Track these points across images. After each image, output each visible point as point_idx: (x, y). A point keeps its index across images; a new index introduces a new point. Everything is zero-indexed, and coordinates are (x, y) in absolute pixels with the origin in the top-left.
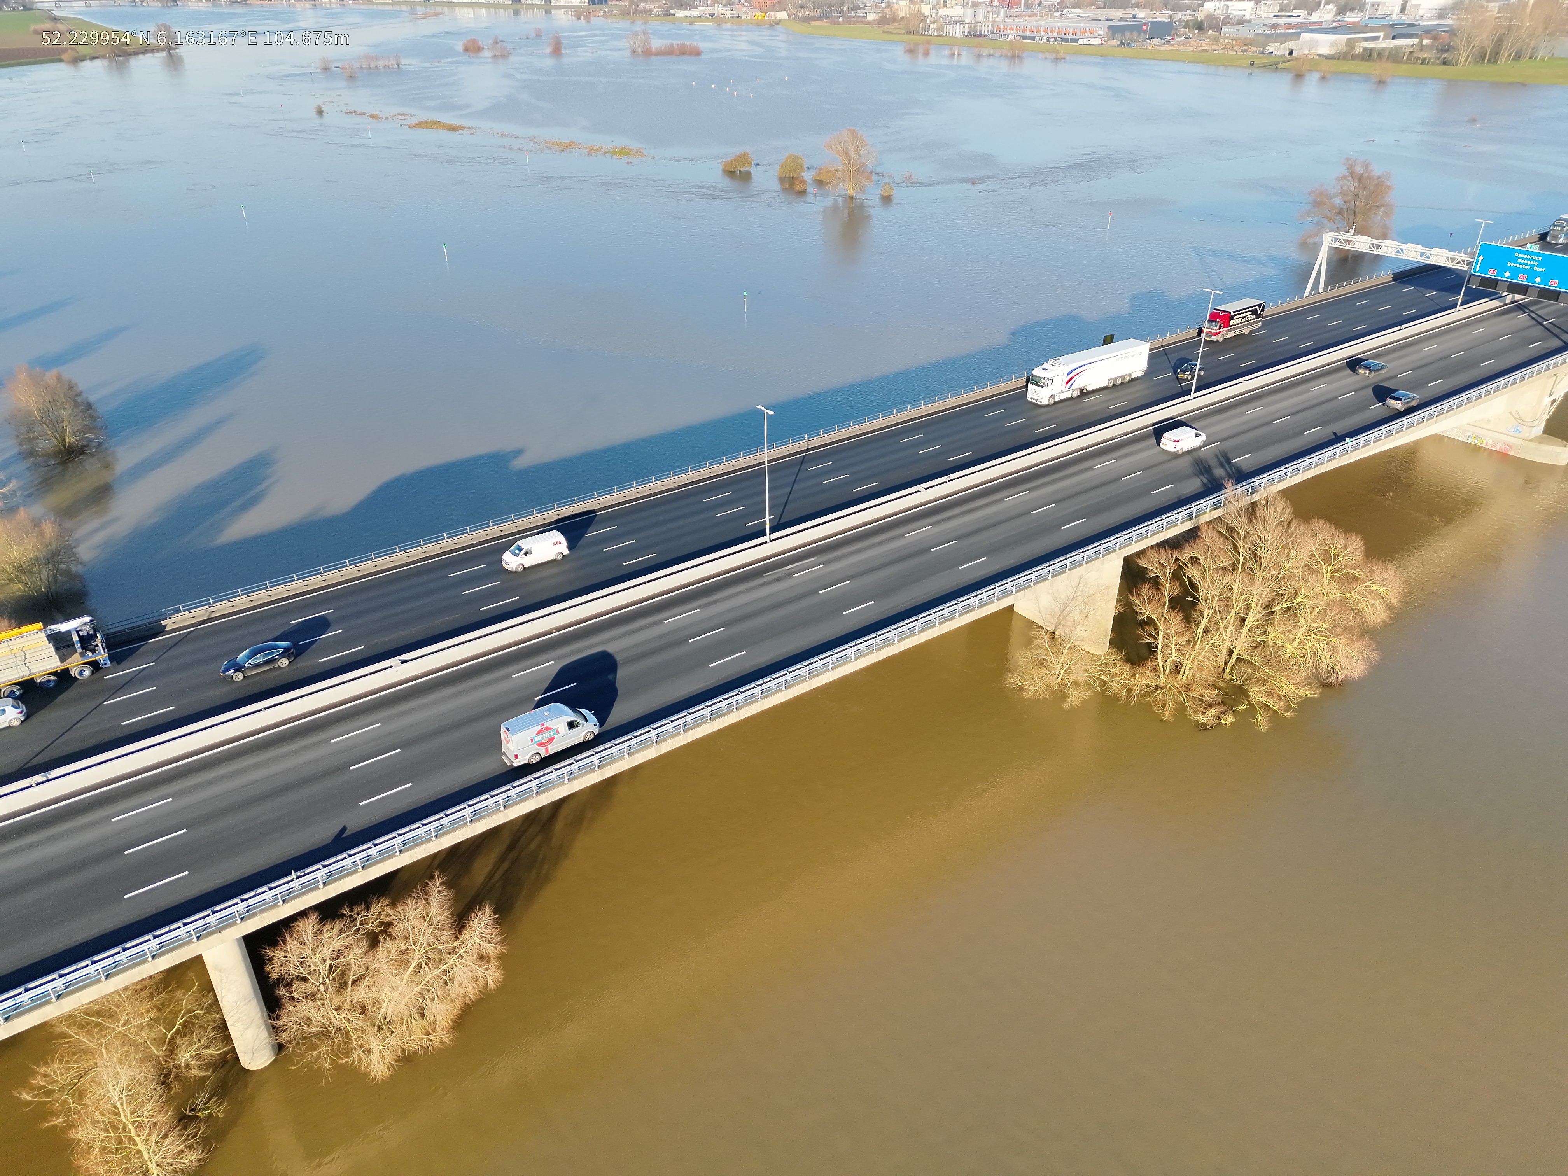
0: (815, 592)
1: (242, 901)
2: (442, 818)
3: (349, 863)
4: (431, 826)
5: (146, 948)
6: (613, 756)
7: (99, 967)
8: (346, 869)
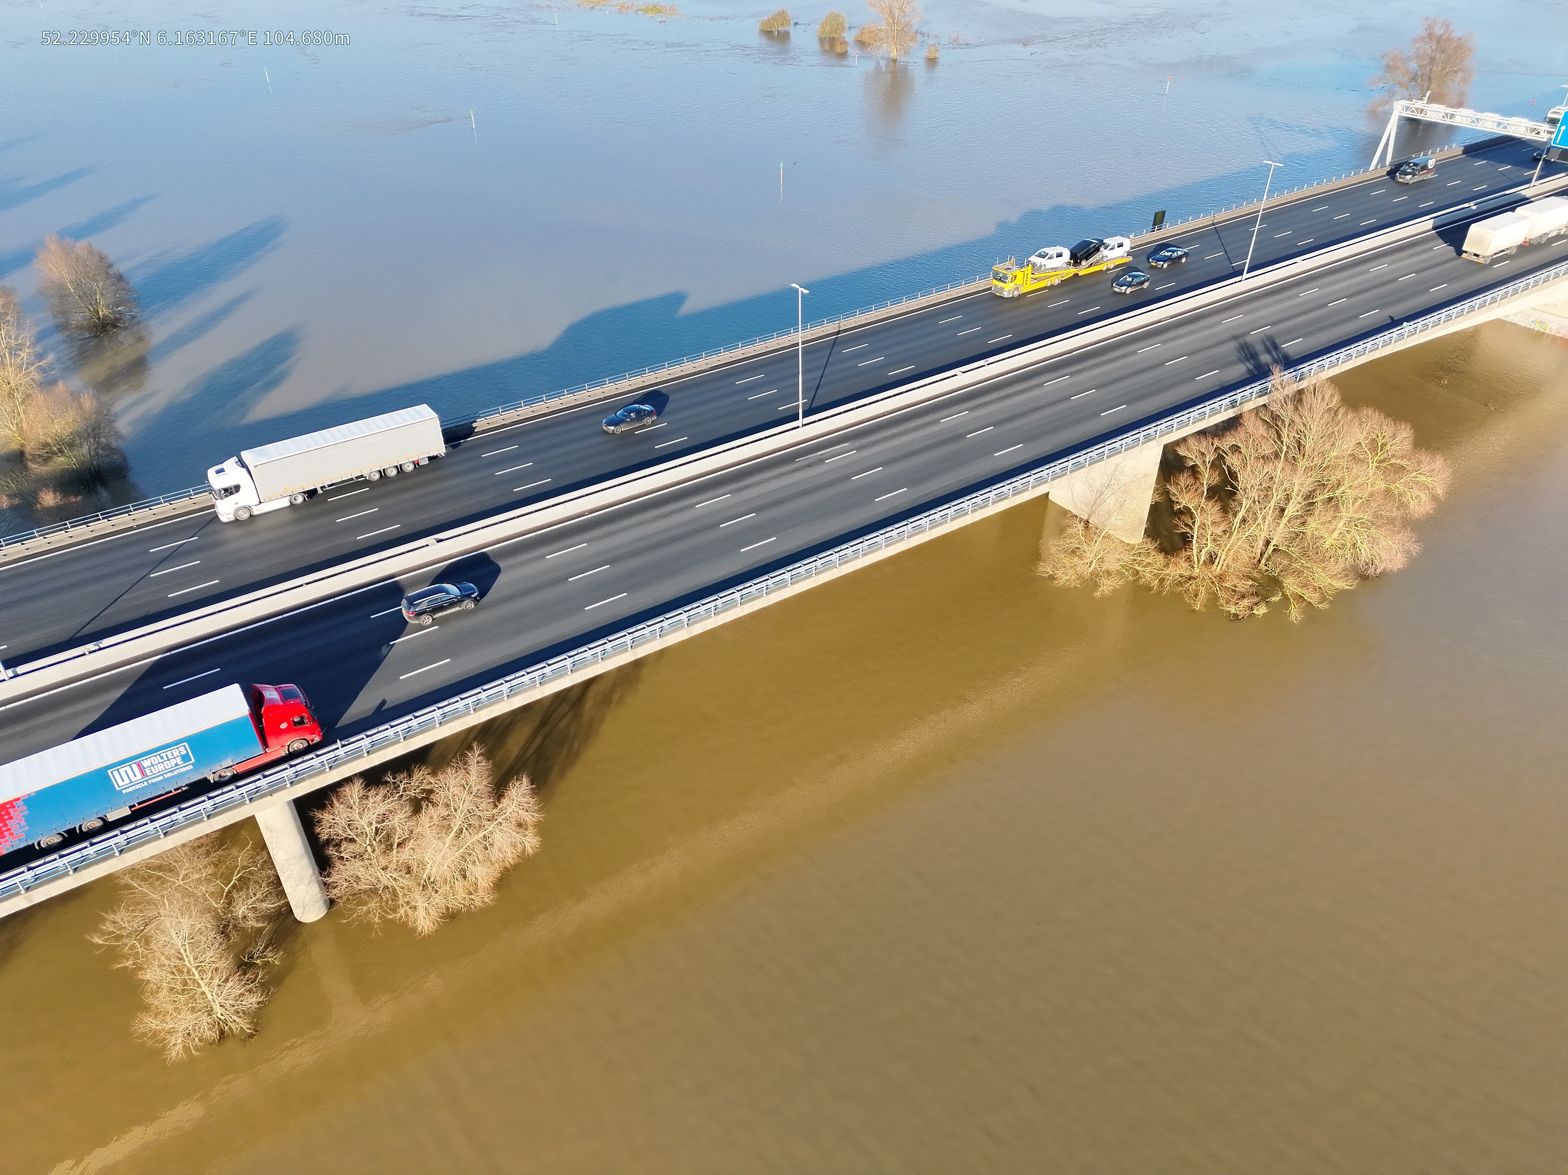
0: (848, 477)
1: (291, 766)
2: (480, 692)
3: (391, 733)
4: (469, 701)
5: (201, 808)
7: (158, 826)
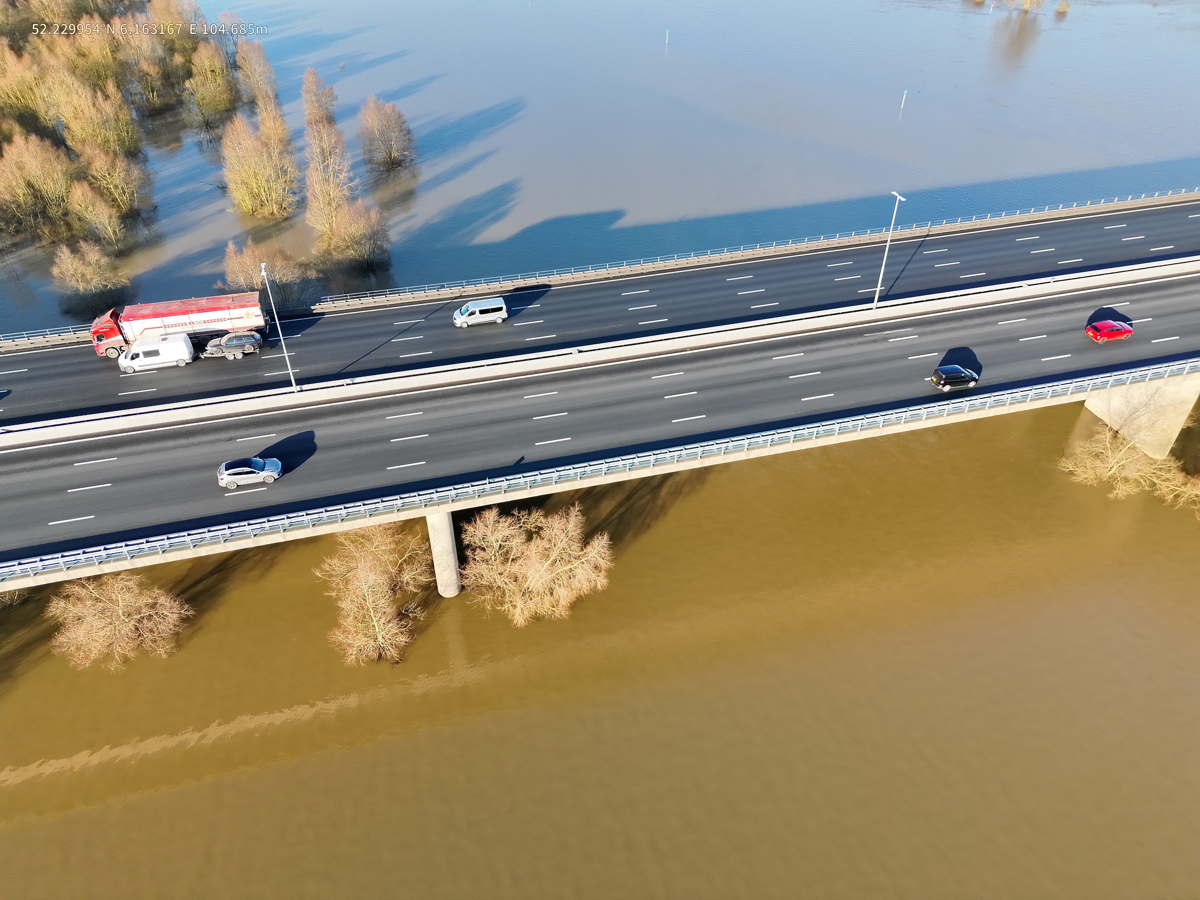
0: (905, 356)
1: (455, 489)
2: (588, 466)
3: (523, 481)
4: (580, 470)
5: (395, 504)
6: (713, 452)
7: (366, 509)
8: (520, 485)
